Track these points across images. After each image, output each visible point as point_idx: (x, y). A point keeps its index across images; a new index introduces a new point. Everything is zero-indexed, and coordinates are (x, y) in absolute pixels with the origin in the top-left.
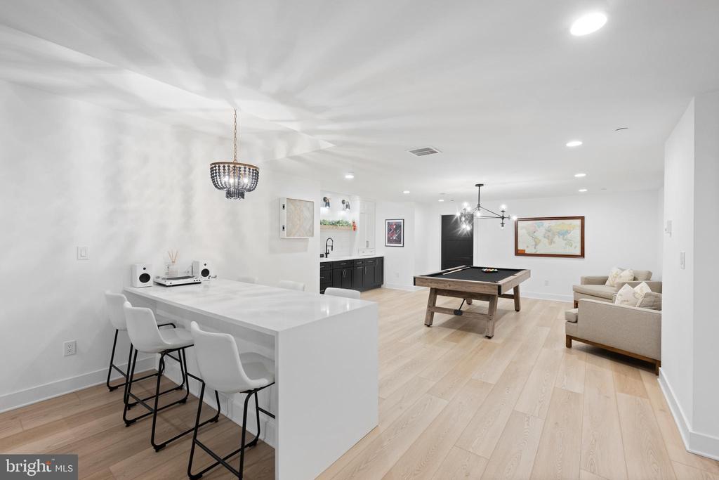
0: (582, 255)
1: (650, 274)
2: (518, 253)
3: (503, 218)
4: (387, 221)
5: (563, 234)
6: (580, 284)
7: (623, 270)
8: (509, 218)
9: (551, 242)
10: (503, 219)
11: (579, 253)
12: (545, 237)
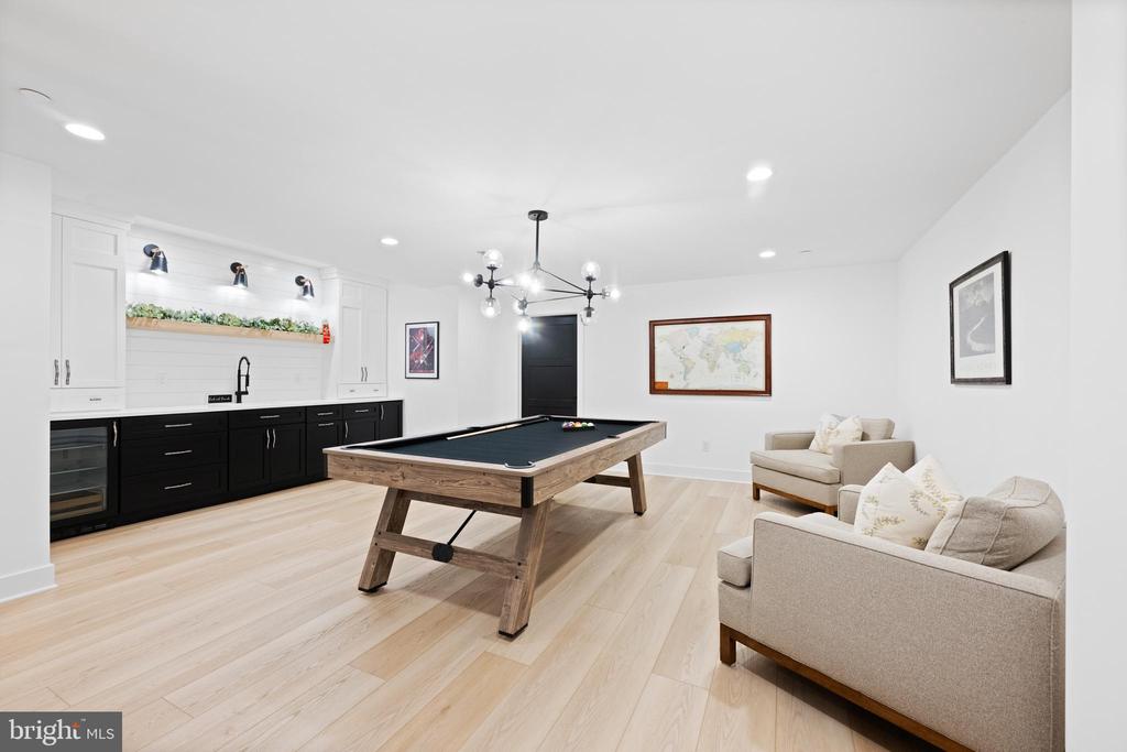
0: (768, 391)
1: (890, 425)
2: (656, 388)
3: (590, 295)
4: (409, 327)
5: (735, 349)
6: (763, 448)
7: (841, 419)
8: (603, 294)
9: (713, 366)
10: (590, 298)
11: (762, 387)
12: (702, 357)
